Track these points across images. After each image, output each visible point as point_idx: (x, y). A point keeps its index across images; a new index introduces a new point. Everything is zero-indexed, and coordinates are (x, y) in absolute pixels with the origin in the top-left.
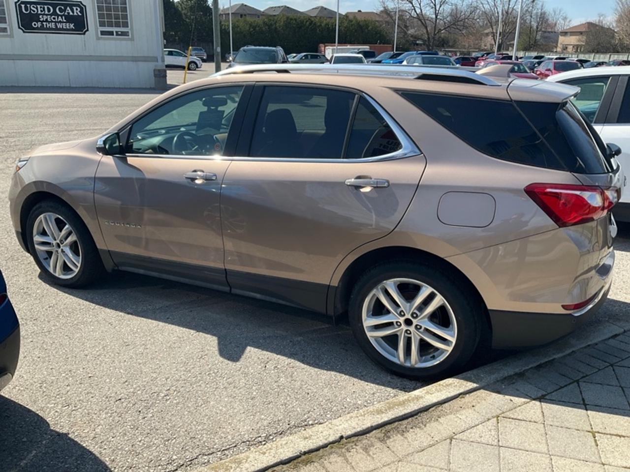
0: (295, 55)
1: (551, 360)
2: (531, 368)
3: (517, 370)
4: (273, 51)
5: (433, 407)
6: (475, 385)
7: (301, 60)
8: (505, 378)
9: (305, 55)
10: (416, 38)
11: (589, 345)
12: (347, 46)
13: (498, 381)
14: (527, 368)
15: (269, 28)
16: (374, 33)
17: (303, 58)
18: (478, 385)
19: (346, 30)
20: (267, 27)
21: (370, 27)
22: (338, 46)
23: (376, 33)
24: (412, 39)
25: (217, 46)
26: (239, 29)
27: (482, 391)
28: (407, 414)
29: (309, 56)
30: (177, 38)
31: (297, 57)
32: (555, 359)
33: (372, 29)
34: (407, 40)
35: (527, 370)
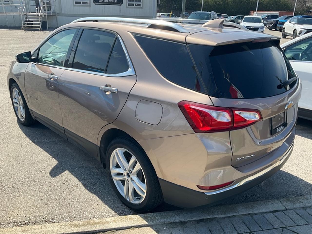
0: (233, 16)
1: (212, 218)
2: (195, 220)
3: (182, 220)
4: (209, 14)
5: (109, 231)
6: (146, 223)
7: (236, 19)
8: (171, 223)
9: (238, 17)
10: (309, 8)
11: (249, 214)
12: (266, 12)
13: (165, 224)
14: (191, 219)
15: (224, 3)
16: (284, 5)
17: (237, 18)
18: (148, 224)
19: (267, 3)
20: (223, 2)
21: (282, 2)
22: (257, 12)
23: (285, 5)
24: (306, 9)
25: (183, 11)
26: (208, 3)
27: (149, 228)
28: (91, 231)
29: (240, 17)
30: (177, 8)
31: (234, 18)
32: (216, 218)
33: (282, 3)
34: (303, 10)
35: (190, 221)
